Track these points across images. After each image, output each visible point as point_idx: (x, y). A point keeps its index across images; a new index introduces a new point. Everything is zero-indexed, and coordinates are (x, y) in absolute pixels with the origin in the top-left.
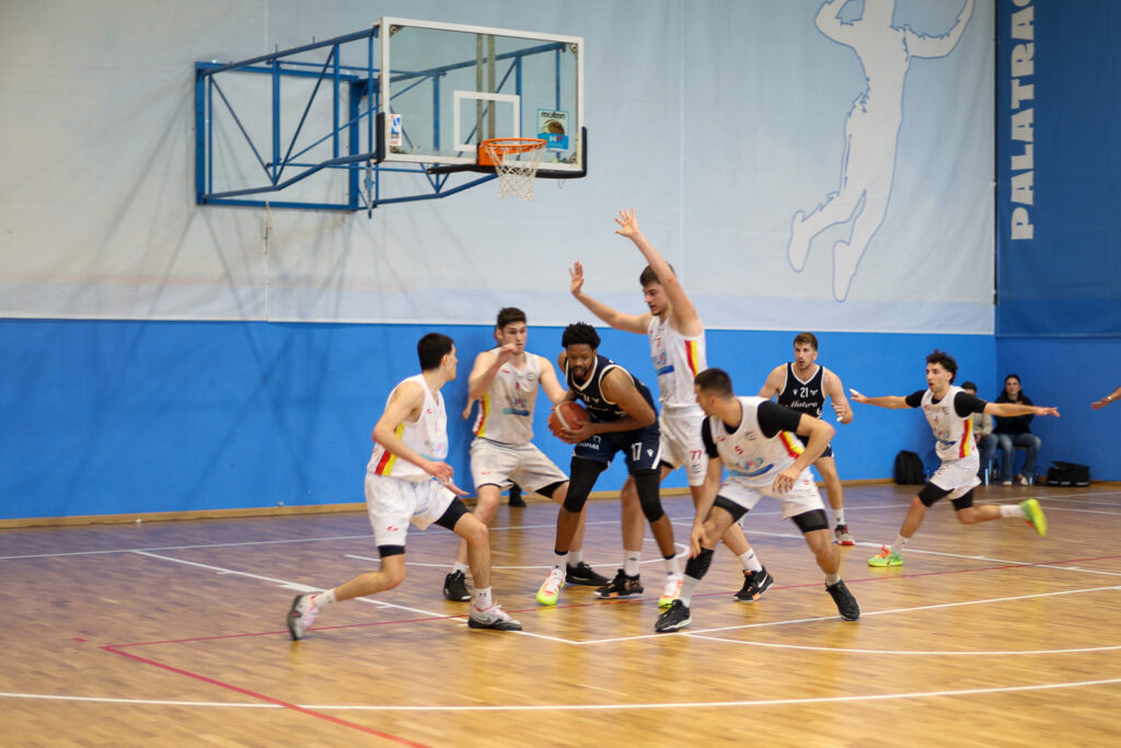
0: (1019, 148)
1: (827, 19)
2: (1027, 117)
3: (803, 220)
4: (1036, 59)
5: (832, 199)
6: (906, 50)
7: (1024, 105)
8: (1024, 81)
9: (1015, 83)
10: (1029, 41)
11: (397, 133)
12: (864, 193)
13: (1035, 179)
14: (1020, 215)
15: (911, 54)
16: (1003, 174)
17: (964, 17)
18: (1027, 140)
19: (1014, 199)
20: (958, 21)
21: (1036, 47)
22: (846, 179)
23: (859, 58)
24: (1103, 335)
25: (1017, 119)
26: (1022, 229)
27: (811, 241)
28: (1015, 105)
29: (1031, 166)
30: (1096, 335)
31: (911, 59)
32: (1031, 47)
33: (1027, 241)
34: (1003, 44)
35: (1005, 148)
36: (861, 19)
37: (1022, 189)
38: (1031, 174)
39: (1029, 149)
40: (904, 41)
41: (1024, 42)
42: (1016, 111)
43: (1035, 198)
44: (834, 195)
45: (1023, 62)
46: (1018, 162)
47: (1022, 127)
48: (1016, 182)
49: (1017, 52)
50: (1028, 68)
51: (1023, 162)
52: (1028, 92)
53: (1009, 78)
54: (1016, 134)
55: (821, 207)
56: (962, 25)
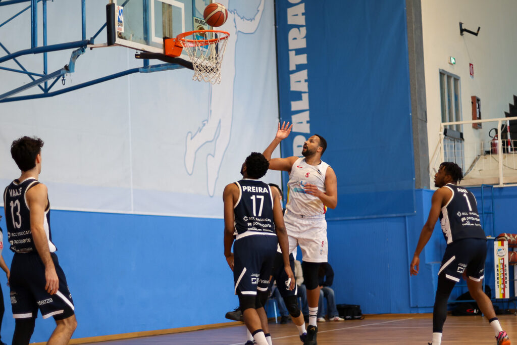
0: (298, 96)
2: (304, 74)
3: (191, 139)
4: (307, 37)
5: (204, 125)
6: (236, 27)
7: (300, 68)
8: (299, 52)
9: (292, 54)
10: (302, 26)
11: (121, 22)
12: (220, 122)
13: (311, 116)
14: (300, 141)
15: (238, 30)
16: (285, 114)
17: (261, 8)
18: (303, 90)
19: (295, 129)
20: (258, 11)
21: (307, 29)
22: (211, 111)
24: (371, 217)
25: (293, 78)
27: (196, 153)
28: (292, 67)
29: (307, 107)
30: (366, 217)
31: (238, 33)
32: (304, 31)
34: (282, 29)
35: (286, 97)
37: (301, 123)
38: (308, 113)
39: (305, 97)
40: (234, 20)
41: (298, 27)
42: (293, 72)
43: (311, 128)
44: (206, 122)
45: (297, 39)
46: (295, 105)
47: (299, 82)
48: (295, 118)
49: (293, 33)
50: (302, 44)
51: (303, 104)
52: (303, 59)
53: (287, 50)
54: (294, 87)
55: (200, 130)
56: (260, 13)
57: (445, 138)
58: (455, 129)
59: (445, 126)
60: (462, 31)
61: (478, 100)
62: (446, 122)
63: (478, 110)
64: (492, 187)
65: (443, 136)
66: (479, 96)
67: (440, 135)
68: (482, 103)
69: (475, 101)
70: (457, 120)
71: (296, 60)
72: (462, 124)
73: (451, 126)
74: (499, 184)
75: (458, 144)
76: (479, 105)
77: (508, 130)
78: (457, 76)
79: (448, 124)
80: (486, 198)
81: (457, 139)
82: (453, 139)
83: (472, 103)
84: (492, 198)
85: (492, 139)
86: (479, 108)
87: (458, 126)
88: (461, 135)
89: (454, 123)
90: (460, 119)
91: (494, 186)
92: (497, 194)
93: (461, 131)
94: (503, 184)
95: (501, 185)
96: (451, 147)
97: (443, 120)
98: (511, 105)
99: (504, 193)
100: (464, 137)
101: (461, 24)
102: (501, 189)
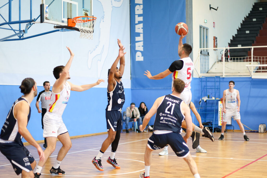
0: (138, 35)
2: (141, 25)
3: (91, 53)
4: (143, 9)
5: (97, 47)
6: (112, 4)
7: (140, 22)
8: (139, 15)
9: (136, 16)
10: (141, 4)
11: (47, 12)
12: (104, 46)
13: (144, 44)
14: (139, 54)
15: (113, 6)
16: (133, 42)
18: (141, 32)
19: (137, 49)
22: (100, 41)
24: (167, 88)
25: (137, 27)
26: (139, 58)
27: (92, 60)
28: (136, 22)
29: (142, 40)
32: (142, 6)
33: (141, 61)
34: (133, 5)
35: (133, 35)
37: (139, 46)
38: (142, 42)
39: (142, 35)
40: (112, 2)
41: (139, 5)
42: (137, 24)
43: (144, 49)
44: (97, 46)
45: (139, 10)
46: (137, 39)
47: (139, 28)
48: (137, 44)
49: (137, 7)
50: (141, 12)
51: (140, 38)
52: (141, 19)
53: (135, 15)
54: (137, 31)
55: (94, 50)
57: (201, 55)
58: (205, 51)
59: (201, 50)
60: (210, 8)
61: (216, 38)
62: (202, 48)
63: (216, 42)
64: (220, 77)
65: (200, 54)
66: (217, 37)
67: (199, 53)
68: (218, 39)
69: (215, 39)
70: (207, 47)
71: (138, 19)
72: (209, 49)
74: (222, 76)
75: (206, 57)
76: (216, 40)
77: (229, 51)
78: (207, 28)
79: (202, 49)
80: (217, 81)
81: (206, 55)
82: (205, 55)
83: (214, 39)
84: (220, 82)
85: (222, 55)
86: (216, 41)
87: (207, 50)
88: (208, 53)
89: (205, 49)
90: (208, 47)
91: (221, 77)
92: (222, 80)
93: (208, 52)
94: (225, 76)
95: (224, 77)
96: (203, 58)
97: (200, 47)
98: (231, 40)
99: (225, 80)
100: (209, 54)
101: (210, 5)
102: (223, 78)
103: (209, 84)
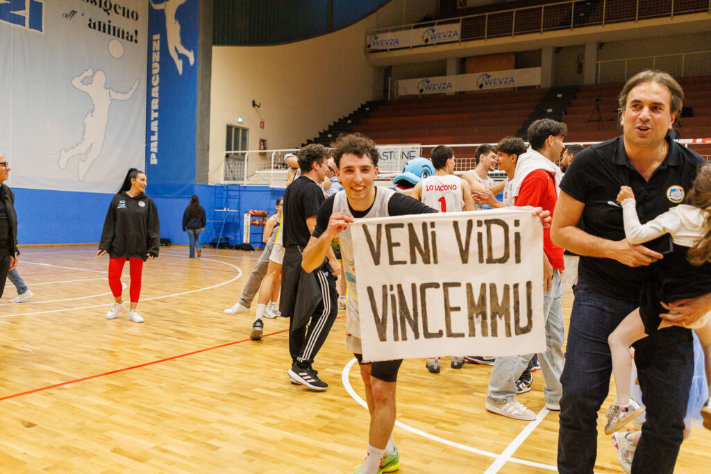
0: (153, 133)
1: (77, 82)
2: (156, 123)
3: (65, 152)
4: (159, 104)
5: (78, 145)
7: (155, 119)
8: (155, 111)
9: (153, 111)
10: (157, 98)
12: (92, 144)
13: (158, 144)
14: (153, 156)
16: (148, 142)
17: (134, 88)
18: (156, 131)
19: (151, 150)
20: (132, 89)
22: (84, 139)
23: (91, 98)
25: (153, 124)
26: (154, 161)
27: (68, 159)
28: (152, 119)
29: (157, 140)
31: (112, 100)
32: (157, 100)
33: (155, 165)
34: (149, 98)
35: (149, 133)
36: (91, 83)
37: (154, 147)
38: (157, 142)
39: (156, 134)
40: (109, 93)
41: (155, 98)
42: (153, 121)
43: (158, 150)
45: (155, 105)
46: (152, 138)
47: (154, 126)
48: (152, 145)
49: (153, 101)
50: (157, 107)
51: (154, 138)
52: (157, 115)
53: (151, 110)
54: (152, 129)
55: (73, 148)
56: (133, 90)
57: (227, 159)
58: (238, 155)
59: (228, 153)
60: (254, 104)
61: (264, 141)
65: (225, 158)
67: (221, 157)
68: (267, 142)
69: (262, 141)
70: (243, 150)
71: (155, 115)
72: (247, 152)
73: (235, 154)
75: (239, 162)
76: (264, 143)
78: (245, 128)
79: (232, 152)
81: (239, 160)
82: (235, 160)
83: (260, 142)
86: (264, 145)
87: (242, 153)
89: (239, 152)
90: (246, 150)
91: (240, 185)
92: (242, 189)
95: (245, 185)
97: (228, 148)
99: (247, 189)
101: (254, 102)
102: (245, 187)
103: (231, 193)
